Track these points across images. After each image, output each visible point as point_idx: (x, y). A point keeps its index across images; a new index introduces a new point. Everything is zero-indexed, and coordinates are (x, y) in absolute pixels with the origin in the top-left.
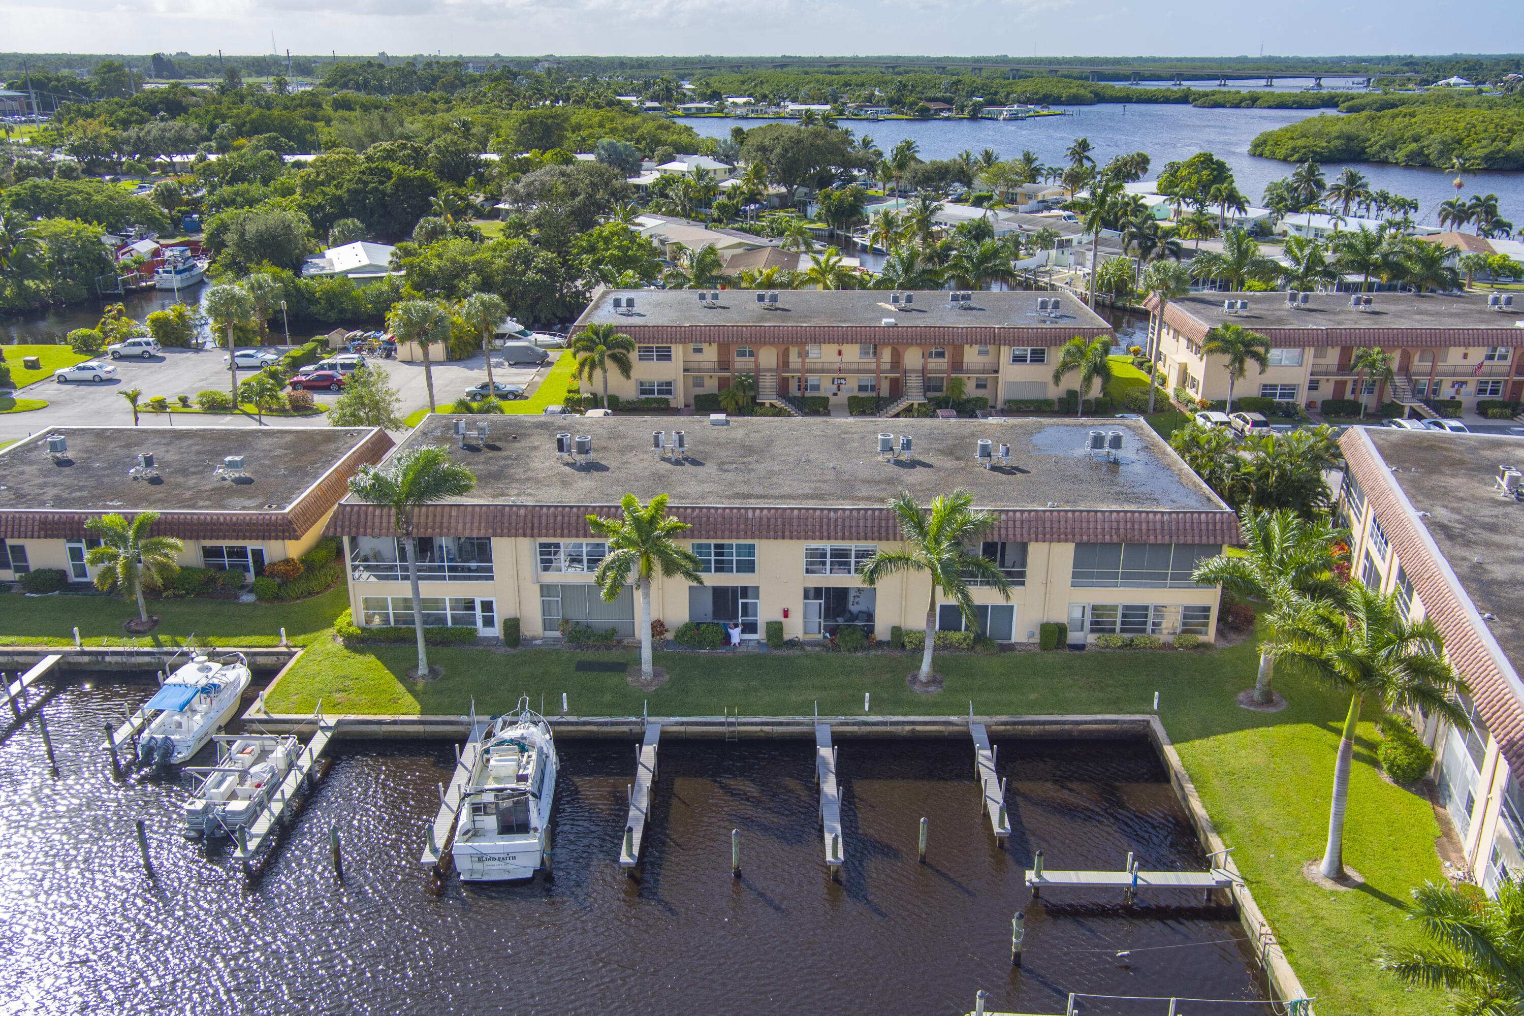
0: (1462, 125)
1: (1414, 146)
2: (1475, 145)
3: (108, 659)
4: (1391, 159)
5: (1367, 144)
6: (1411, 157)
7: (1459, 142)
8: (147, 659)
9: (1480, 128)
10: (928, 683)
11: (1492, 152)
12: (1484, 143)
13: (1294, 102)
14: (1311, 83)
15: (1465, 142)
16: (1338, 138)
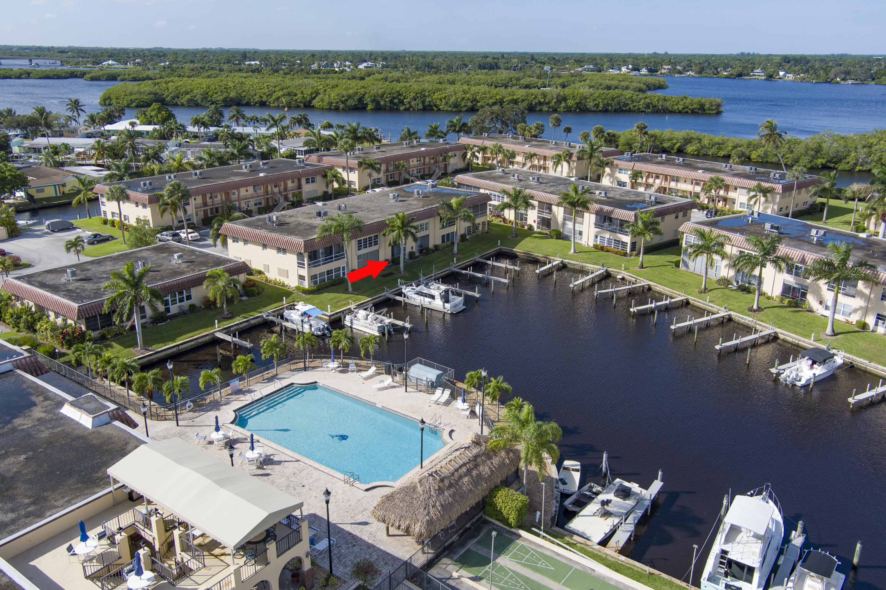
0: (204, 86)
1: (188, 96)
2: (215, 96)
3: (232, 329)
4: (179, 103)
5: (164, 96)
6: (189, 101)
7: (207, 93)
8: (245, 324)
9: (213, 87)
10: (458, 254)
11: (225, 98)
12: (220, 93)
13: (55, 75)
14: (26, 62)
15: (210, 94)
16: (149, 94)
